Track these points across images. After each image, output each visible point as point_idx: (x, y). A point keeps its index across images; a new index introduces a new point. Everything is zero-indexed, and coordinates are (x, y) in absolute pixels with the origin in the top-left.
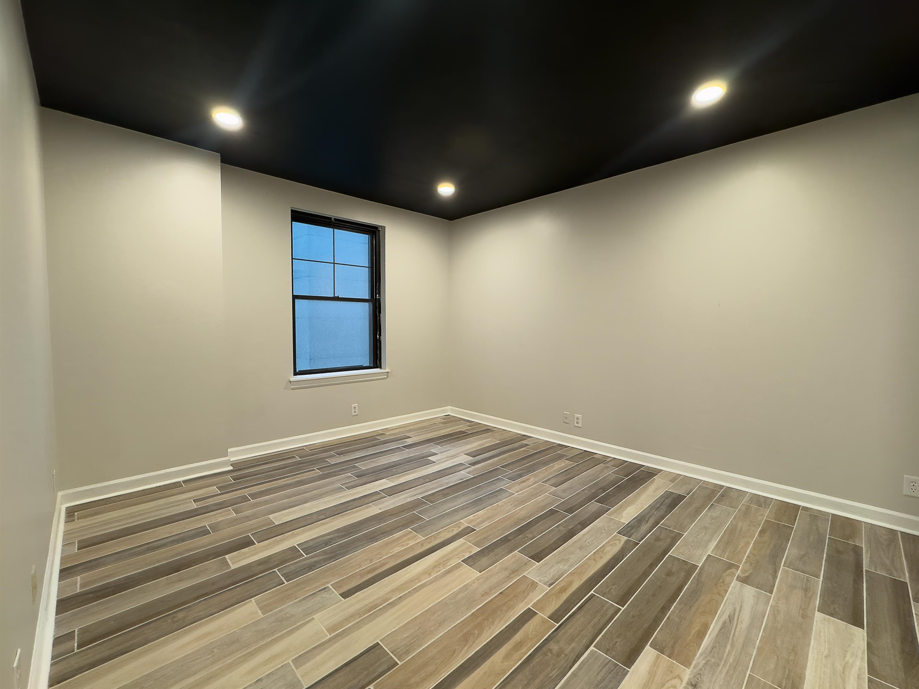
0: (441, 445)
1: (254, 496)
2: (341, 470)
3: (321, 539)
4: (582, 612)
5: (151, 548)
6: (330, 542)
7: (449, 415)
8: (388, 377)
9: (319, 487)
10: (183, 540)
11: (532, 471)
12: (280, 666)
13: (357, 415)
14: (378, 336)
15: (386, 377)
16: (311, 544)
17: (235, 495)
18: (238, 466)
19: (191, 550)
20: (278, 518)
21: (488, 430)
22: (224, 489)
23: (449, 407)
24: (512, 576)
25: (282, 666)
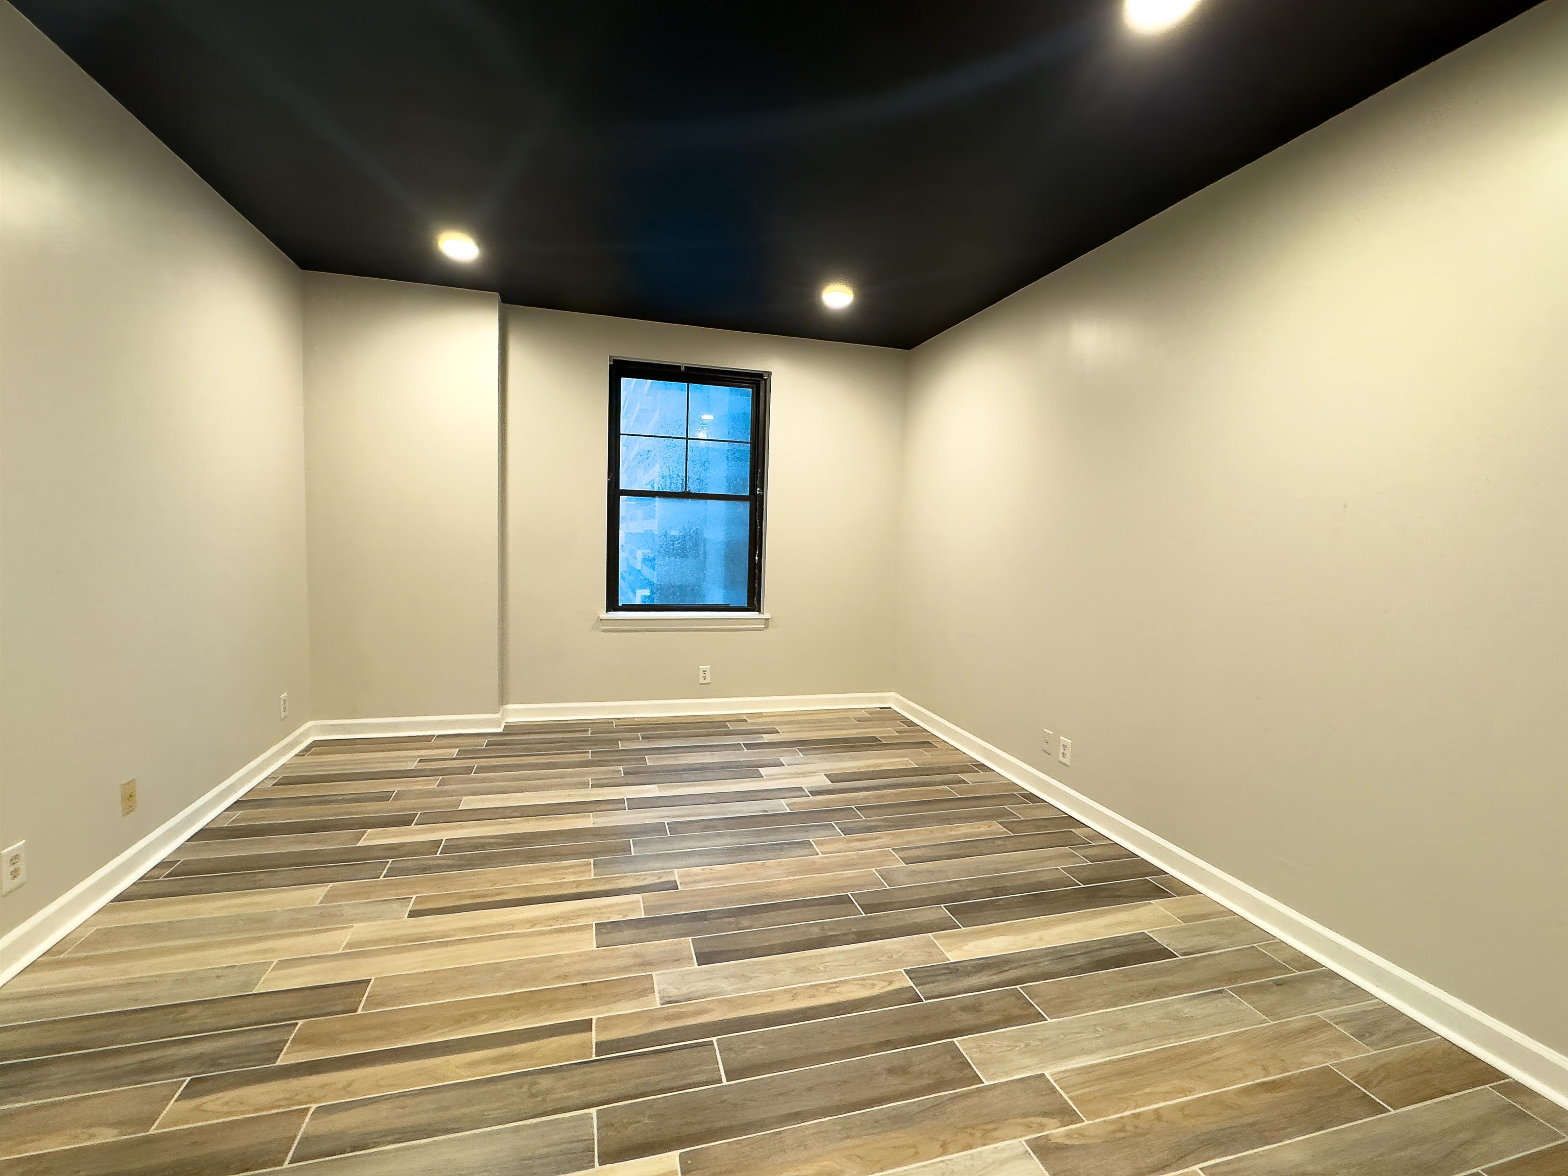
0: (805, 753)
1: (481, 769)
2: (614, 761)
3: (478, 840)
4: (654, 1059)
5: (324, 801)
6: (483, 847)
7: (890, 708)
8: (766, 627)
9: (562, 776)
10: (357, 801)
11: (901, 828)
12: (262, 961)
13: (709, 683)
14: (757, 558)
15: (764, 626)
16: (460, 842)
17: (465, 763)
18: (510, 730)
19: (350, 814)
20: (468, 803)
21: (926, 742)
22: (464, 754)
23: (893, 694)
24: (633, 968)
25: (264, 962)
